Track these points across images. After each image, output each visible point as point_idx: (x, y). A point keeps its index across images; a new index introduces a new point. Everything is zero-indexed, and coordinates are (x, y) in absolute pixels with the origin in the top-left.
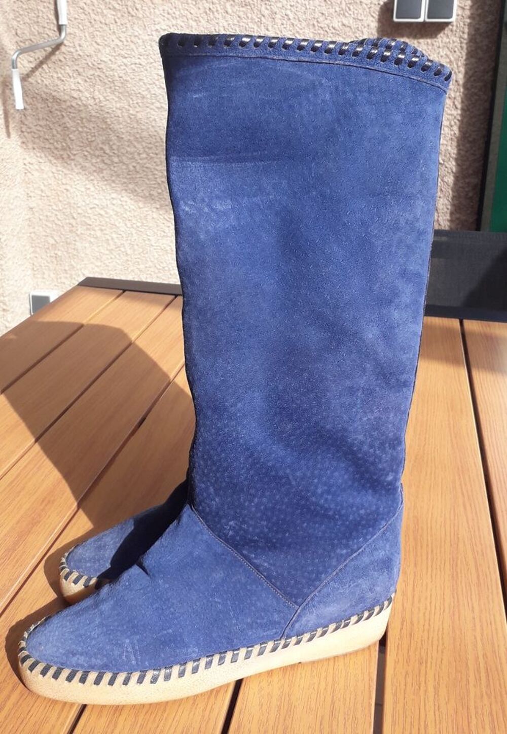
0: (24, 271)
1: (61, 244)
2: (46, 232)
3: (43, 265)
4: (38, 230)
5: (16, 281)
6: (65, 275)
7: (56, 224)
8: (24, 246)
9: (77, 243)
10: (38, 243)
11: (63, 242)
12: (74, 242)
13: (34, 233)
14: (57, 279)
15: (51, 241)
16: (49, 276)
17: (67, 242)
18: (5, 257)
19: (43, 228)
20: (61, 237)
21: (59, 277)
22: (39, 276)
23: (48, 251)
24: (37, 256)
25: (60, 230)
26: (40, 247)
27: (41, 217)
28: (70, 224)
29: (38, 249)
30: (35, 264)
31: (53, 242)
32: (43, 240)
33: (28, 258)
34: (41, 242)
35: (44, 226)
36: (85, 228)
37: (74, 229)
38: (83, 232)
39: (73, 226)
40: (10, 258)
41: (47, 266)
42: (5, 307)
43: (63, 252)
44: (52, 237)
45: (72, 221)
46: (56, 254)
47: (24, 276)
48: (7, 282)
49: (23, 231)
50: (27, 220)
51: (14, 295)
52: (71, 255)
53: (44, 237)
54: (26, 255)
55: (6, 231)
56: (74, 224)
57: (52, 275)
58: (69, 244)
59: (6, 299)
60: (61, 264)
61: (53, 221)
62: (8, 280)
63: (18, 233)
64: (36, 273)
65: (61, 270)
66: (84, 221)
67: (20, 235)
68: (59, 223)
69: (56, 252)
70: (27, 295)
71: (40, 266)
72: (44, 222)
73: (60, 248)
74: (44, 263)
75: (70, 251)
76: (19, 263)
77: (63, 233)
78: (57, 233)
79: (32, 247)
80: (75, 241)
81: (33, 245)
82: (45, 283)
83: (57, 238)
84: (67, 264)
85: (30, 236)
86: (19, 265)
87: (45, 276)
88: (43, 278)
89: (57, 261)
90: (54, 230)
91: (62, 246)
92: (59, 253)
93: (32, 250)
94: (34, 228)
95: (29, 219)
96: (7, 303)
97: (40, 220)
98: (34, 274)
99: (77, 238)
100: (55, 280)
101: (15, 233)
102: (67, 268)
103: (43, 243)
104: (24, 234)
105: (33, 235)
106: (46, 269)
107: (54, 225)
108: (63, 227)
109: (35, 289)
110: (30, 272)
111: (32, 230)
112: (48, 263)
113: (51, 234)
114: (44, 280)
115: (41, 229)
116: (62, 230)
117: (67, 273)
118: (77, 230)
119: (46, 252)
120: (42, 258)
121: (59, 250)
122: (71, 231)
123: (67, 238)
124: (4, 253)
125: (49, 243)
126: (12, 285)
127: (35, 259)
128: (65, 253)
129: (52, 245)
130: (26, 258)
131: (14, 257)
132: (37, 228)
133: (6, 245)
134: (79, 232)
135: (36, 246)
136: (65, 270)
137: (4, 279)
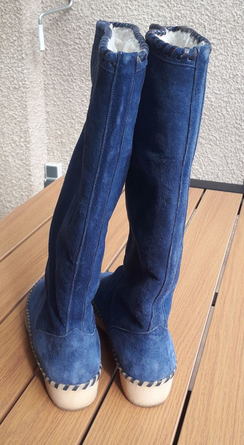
0: (42, 151)
1: (65, 135)
2: (56, 127)
3: (54, 147)
4: (52, 125)
5: (37, 157)
6: (67, 154)
7: (62, 122)
8: (43, 135)
9: (75, 135)
10: (51, 134)
11: (66, 134)
12: (72, 134)
13: (49, 127)
14: (62, 156)
15: (59, 133)
16: (57, 154)
17: (68, 133)
18: (31, 143)
19: (54, 124)
20: (65, 131)
21: (63, 155)
22: (51, 154)
23: (57, 139)
24: (50, 141)
25: (65, 126)
26: (52, 136)
27: (54, 117)
28: (71, 122)
29: (51, 138)
30: (49, 146)
31: (60, 133)
32: (54, 132)
33: (45, 143)
34: (53, 133)
35: (55, 123)
36: (80, 125)
37: (73, 126)
38: (78, 128)
39: (72, 124)
40: (34, 143)
41: (57, 148)
42: (30, 173)
43: (66, 140)
44: (60, 130)
45: (72, 121)
46: (62, 141)
47: (42, 154)
48: (31, 158)
49: (43, 126)
50: (45, 119)
51: (35, 166)
52: (70, 142)
53: (55, 130)
54: (43, 141)
55: (32, 126)
56: (73, 123)
57: (59, 154)
58: (70, 135)
59: (31, 168)
60: (64, 148)
61: (61, 120)
62: (32, 156)
63: (39, 127)
64: (49, 152)
65: (64, 150)
66: (80, 121)
67: (41, 129)
68: (65, 122)
69: (62, 140)
70: (43, 166)
71: (52, 148)
72: (55, 121)
73: (64, 137)
74: (54, 146)
75: (70, 139)
76: (40, 146)
77: (67, 128)
78: (63, 127)
79: (48, 136)
80: (74, 133)
81: (48, 135)
82: (54, 158)
83: (63, 131)
84: (68, 148)
85: (47, 129)
86: (39, 147)
87: (55, 154)
88: (54, 156)
89: (62, 145)
90: (61, 126)
91: (66, 136)
92: (64, 141)
93: (48, 138)
94: (49, 124)
95: (47, 119)
96: (32, 171)
97: (53, 119)
98: (48, 153)
99: (75, 132)
100: (61, 157)
101: (38, 128)
102: (68, 150)
103: (54, 134)
104: (43, 128)
105: (48, 129)
106: (55, 150)
107: (61, 123)
108: (67, 124)
109: (48, 162)
110: (46, 151)
111: (48, 126)
112: (57, 146)
113: (59, 128)
114: (54, 157)
115: (53, 125)
116: (66, 126)
117: (68, 153)
118: (75, 126)
119: (56, 139)
120: (53, 143)
121: (64, 139)
122: (71, 127)
123: (69, 131)
124: (30, 140)
125: (57, 134)
126: (35, 159)
127: (49, 144)
128: (67, 141)
129: (60, 135)
130: (44, 143)
131: (36, 142)
132: (51, 124)
133: (32, 135)
134: (76, 128)
135: (50, 136)
136: (67, 151)
137: (30, 156)
